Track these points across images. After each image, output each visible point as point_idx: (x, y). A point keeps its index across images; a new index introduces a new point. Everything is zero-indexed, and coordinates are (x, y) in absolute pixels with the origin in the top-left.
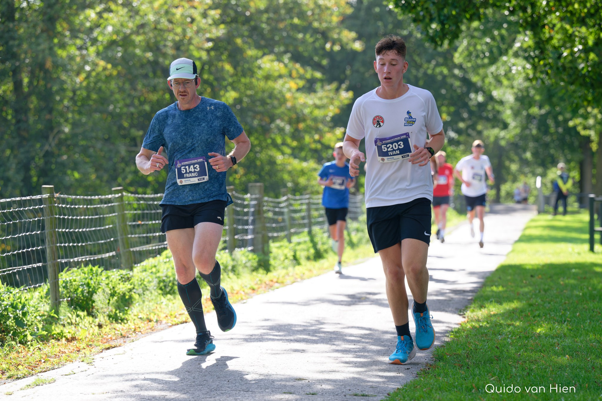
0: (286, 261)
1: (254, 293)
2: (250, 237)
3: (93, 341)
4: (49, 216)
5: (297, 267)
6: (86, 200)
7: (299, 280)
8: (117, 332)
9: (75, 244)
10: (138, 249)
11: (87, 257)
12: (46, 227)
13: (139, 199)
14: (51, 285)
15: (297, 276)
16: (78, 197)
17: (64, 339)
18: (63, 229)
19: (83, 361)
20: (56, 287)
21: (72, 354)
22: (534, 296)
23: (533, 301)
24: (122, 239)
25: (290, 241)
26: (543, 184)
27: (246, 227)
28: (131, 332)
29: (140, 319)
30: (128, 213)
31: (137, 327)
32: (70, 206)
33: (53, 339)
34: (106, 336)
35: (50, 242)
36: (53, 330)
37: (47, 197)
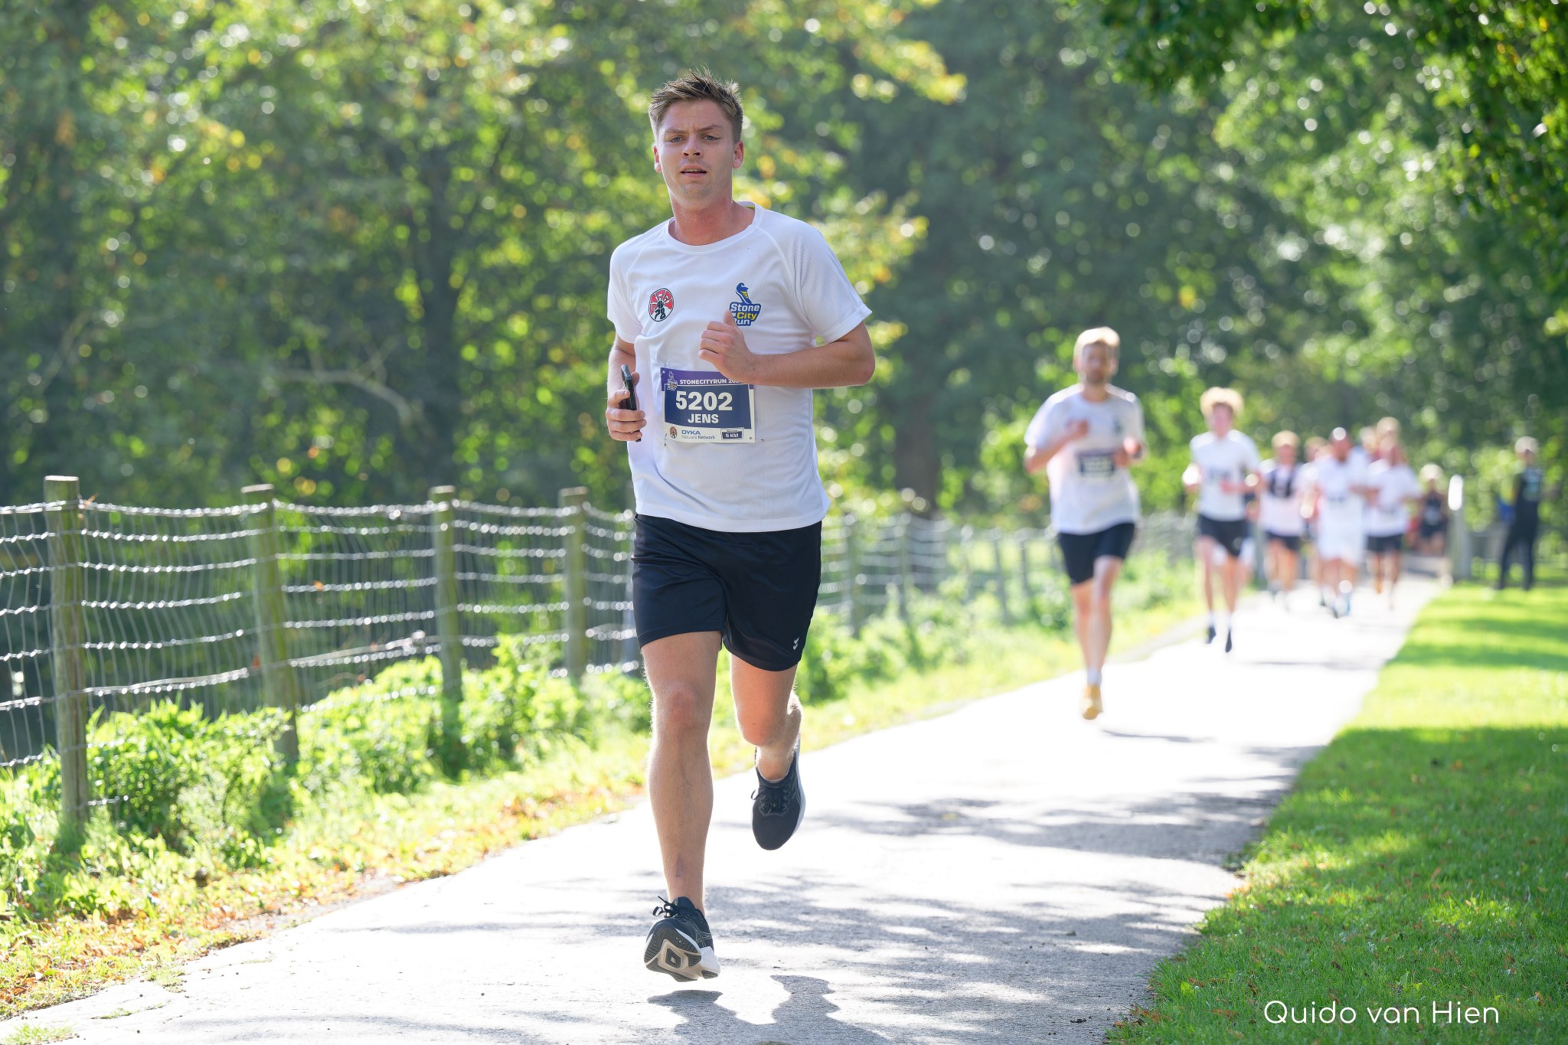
3: (181, 923)
4: (62, 563)
6: (170, 520)
8: (248, 898)
9: (135, 646)
10: (311, 661)
11: (167, 681)
12: (53, 596)
13: (316, 521)
14: (63, 761)
16: (147, 511)
17: (96, 912)
18: (102, 601)
19: (152, 980)
20: (77, 765)
21: (122, 958)
22: (1441, 821)
23: (1442, 835)
24: (268, 633)
26: (1470, 498)
27: (619, 606)
28: (288, 900)
29: (314, 863)
30: (286, 560)
31: (306, 883)
32: (124, 537)
33: (66, 913)
34: (218, 910)
35: (64, 637)
36: (66, 890)
37: (60, 508)
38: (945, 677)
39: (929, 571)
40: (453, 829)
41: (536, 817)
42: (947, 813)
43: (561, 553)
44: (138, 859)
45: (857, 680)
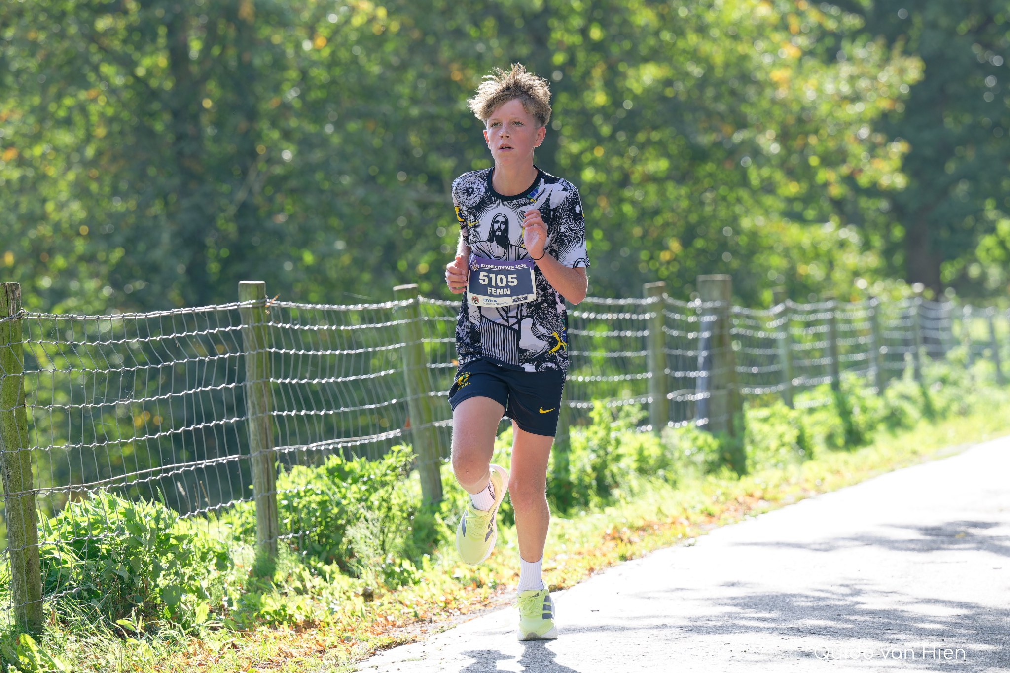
0: (783, 451)
1: (710, 522)
2: (700, 396)
3: (354, 631)
4: (254, 349)
5: (808, 465)
6: (337, 313)
7: (812, 493)
9: (312, 413)
11: (339, 440)
12: (247, 374)
14: (259, 504)
15: (807, 486)
16: (319, 306)
17: (286, 623)
18: (285, 378)
20: (270, 507)
21: (308, 659)
24: (416, 401)
25: (790, 405)
27: (692, 374)
28: (437, 611)
29: (456, 582)
30: (429, 343)
31: (450, 597)
32: (302, 327)
33: (263, 624)
34: (382, 619)
35: (257, 407)
36: (263, 605)
37: (251, 306)
38: (952, 427)
39: (937, 342)
40: (565, 552)
41: (630, 542)
42: (957, 533)
43: (646, 333)
44: (318, 581)
45: (882, 427)
